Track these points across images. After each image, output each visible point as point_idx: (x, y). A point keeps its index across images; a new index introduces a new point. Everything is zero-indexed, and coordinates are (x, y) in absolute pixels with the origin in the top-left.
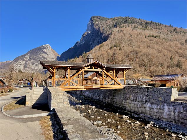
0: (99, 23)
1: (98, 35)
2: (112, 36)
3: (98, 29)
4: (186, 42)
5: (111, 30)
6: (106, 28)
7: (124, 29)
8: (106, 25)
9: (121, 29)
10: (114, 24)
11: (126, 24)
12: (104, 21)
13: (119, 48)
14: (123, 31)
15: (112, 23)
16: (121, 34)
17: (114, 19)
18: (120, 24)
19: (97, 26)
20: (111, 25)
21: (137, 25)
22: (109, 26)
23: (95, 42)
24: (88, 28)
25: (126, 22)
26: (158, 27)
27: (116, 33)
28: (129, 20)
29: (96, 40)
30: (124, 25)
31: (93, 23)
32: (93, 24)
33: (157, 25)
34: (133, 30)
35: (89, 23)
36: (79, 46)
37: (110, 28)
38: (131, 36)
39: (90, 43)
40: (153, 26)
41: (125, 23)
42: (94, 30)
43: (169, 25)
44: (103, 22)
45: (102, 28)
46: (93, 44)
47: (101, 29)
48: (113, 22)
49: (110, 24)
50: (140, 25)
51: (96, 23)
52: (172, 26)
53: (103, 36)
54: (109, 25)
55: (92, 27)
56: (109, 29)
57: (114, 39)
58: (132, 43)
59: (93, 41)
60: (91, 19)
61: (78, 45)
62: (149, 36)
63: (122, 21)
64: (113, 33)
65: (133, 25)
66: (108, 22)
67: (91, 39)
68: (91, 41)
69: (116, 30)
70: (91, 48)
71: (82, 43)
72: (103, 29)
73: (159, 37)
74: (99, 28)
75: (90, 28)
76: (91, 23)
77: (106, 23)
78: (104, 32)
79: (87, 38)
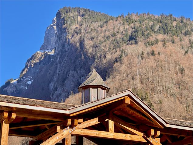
0: (84, 26)
1: (78, 62)
2: (123, 68)
3: (78, 45)
5: (118, 50)
6: (104, 44)
7: (158, 48)
8: (103, 34)
9: (149, 49)
10: (129, 33)
11: (165, 36)
12: (99, 23)
14: (156, 53)
15: (122, 29)
16: (151, 62)
17: (128, 21)
18: (146, 33)
19: (77, 38)
20: (119, 36)
22: (112, 38)
23: (67, 83)
24: (47, 40)
25: (164, 30)
27: (135, 60)
28: (175, 23)
29: (70, 78)
30: (160, 37)
31: (64, 26)
32: (65, 29)
34: (187, 52)
35: (52, 27)
37: (117, 44)
38: (182, 70)
41: (162, 31)
42: (66, 46)
44: (96, 25)
45: (91, 43)
46: (60, 90)
47: (89, 45)
48: (126, 27)
49: (115, 31)
51: (74, 27)
54: (113, 36)
55: (59, 38)
56: (112, 46)
57: (130, 76)
58: (185, 92)
60: (59, 15)
63: (152, 27)
64: (125, 59)
66: (110, 28)
67: (55, 72)
68: (55, 79)
69: (130, 49)
71: (25, 84)
72: (95, 47)
74: (82, 43)
75: (53, 39)
76: (57, 26)
77: (104, 29)
78: (98, 55)
79: (41, 69)
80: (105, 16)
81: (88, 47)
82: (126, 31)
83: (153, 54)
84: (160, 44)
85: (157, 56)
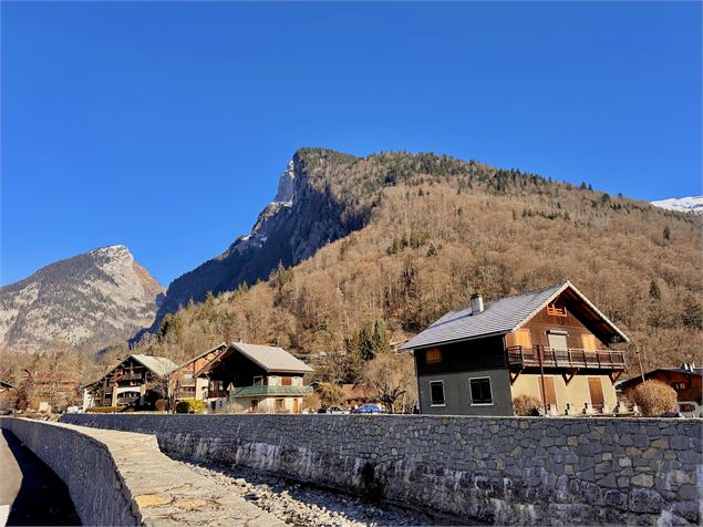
0: (329, 168)
1: (324, 211)
2: (386, 212)
3: (323, 191)
4: (667, 237)
5: (373, 193)
6: (355, 187)
7: (425, 187)
8: (353, 177)
9: (415, 189)
10: (385, 174)
11: (429, 176)
12: (347, 165)
13: (425, 249)
14: (425, 193)
15: (375, 170)
16: (420, 203)
17: (382, 160)
18: (406, 172)
19: (321, 183)
20: (372, 179)
21: (467, 179)
22: (364, 181)
23: (312, 235)
24: (282, 189)
25: (427, 168)
26: (542, 188)
27: (400, 203)
28: (438, 162)
29: (315, 230)
30: (424, 176)
31: (304, 170)
32: (305, 173)
33: (539, 181)
34: (459, 192)
35: (287, 175)
36: (244, 252)
37: (371, 187)
39: (292, 241)
40: (525, 183)
41: (424, 170)
42: (308, 194)
43: (579, 185)
44: (343, 167)
45: (340, 187)
46: (303, 245)
47: (336, 190)
48: (380, 167)
49: (367, 172)
50: (480, 180)
51: (316, 170)
52: (590, 189)
53: (343, 216)
54: (365, 178)
55: (298, 183)
56: (365, 190)
57: (396, 220)
58: (468, 236)
59: (306, 233)
60: (296, 157)
61: (240, 248)
62: (527, 214)
63: (413, 166)
64: (386, 202)
65: (454, 179)
66: (361, 169)
67: (296, 224)
68: (296, 232)
69: (389, 191)
70: (295, 260)
71: (259, 242)
72: (344, 191)
73: (567, 217)
74: (327, 189)
75: (290, 189)
76: (295, 171)
77: (353, 170)
78: (349, 201)
79: (277, 224)
80: (352, 157)
81: (336, 193)
82: (381, 171)
83: (421, 193)
84: (426, 184)
85: (425, 196)
